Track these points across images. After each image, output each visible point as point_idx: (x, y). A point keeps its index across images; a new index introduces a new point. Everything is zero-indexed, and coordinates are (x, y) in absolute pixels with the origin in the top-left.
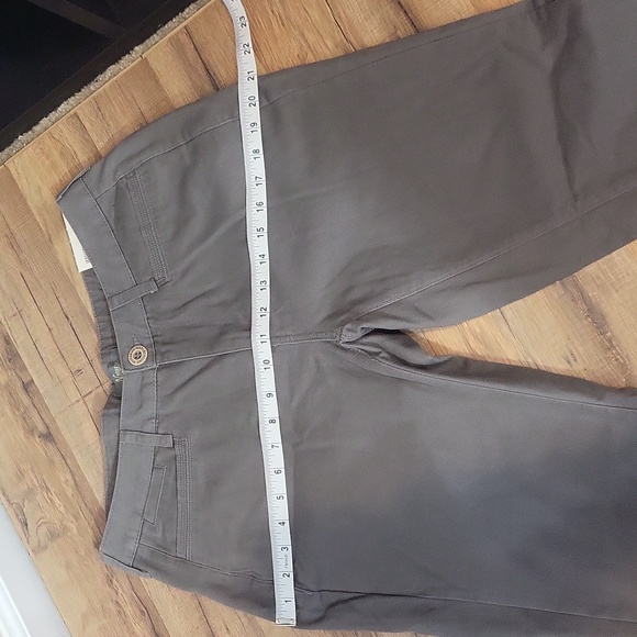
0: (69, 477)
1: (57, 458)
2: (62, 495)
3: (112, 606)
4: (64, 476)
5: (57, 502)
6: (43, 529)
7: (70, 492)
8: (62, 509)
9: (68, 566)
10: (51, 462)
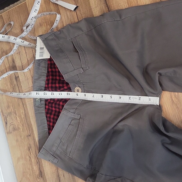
0: (23, 111)
1: (21, 104)
2: (20, 117)
3: (28, 157)
4: (22, 111)
5: (18, 119)
6: (12, 126)
7: (23, 116)
8: (19, 121)
9: (17, 141)
10: (19, 105)
